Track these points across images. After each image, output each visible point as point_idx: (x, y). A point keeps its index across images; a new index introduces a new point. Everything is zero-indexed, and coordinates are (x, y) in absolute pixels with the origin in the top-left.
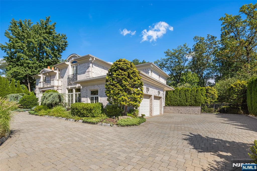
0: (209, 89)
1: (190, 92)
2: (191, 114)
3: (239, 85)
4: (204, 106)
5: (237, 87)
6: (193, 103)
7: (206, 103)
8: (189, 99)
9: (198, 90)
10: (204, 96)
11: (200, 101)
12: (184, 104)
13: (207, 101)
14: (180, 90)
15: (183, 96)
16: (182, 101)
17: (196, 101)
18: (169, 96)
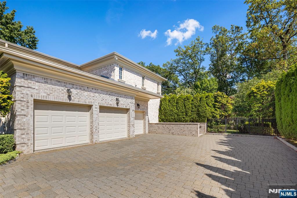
0: (218, 96)
1: (191, 100)
2: (186, 135)
3: (264, 88)
4: (212, 122)
5: (260, 90)
6: (196, 118)
7: (214, 117)
8: (190, 111)
9: (201, 97)
10: (211, 106)
11: (205, 114)
12: (183, 119)
13: (215, 115)
14: (178, 99)
15: (181, 108)
16: (180, 115)
17: (198, 114)
18: (163, 108)
